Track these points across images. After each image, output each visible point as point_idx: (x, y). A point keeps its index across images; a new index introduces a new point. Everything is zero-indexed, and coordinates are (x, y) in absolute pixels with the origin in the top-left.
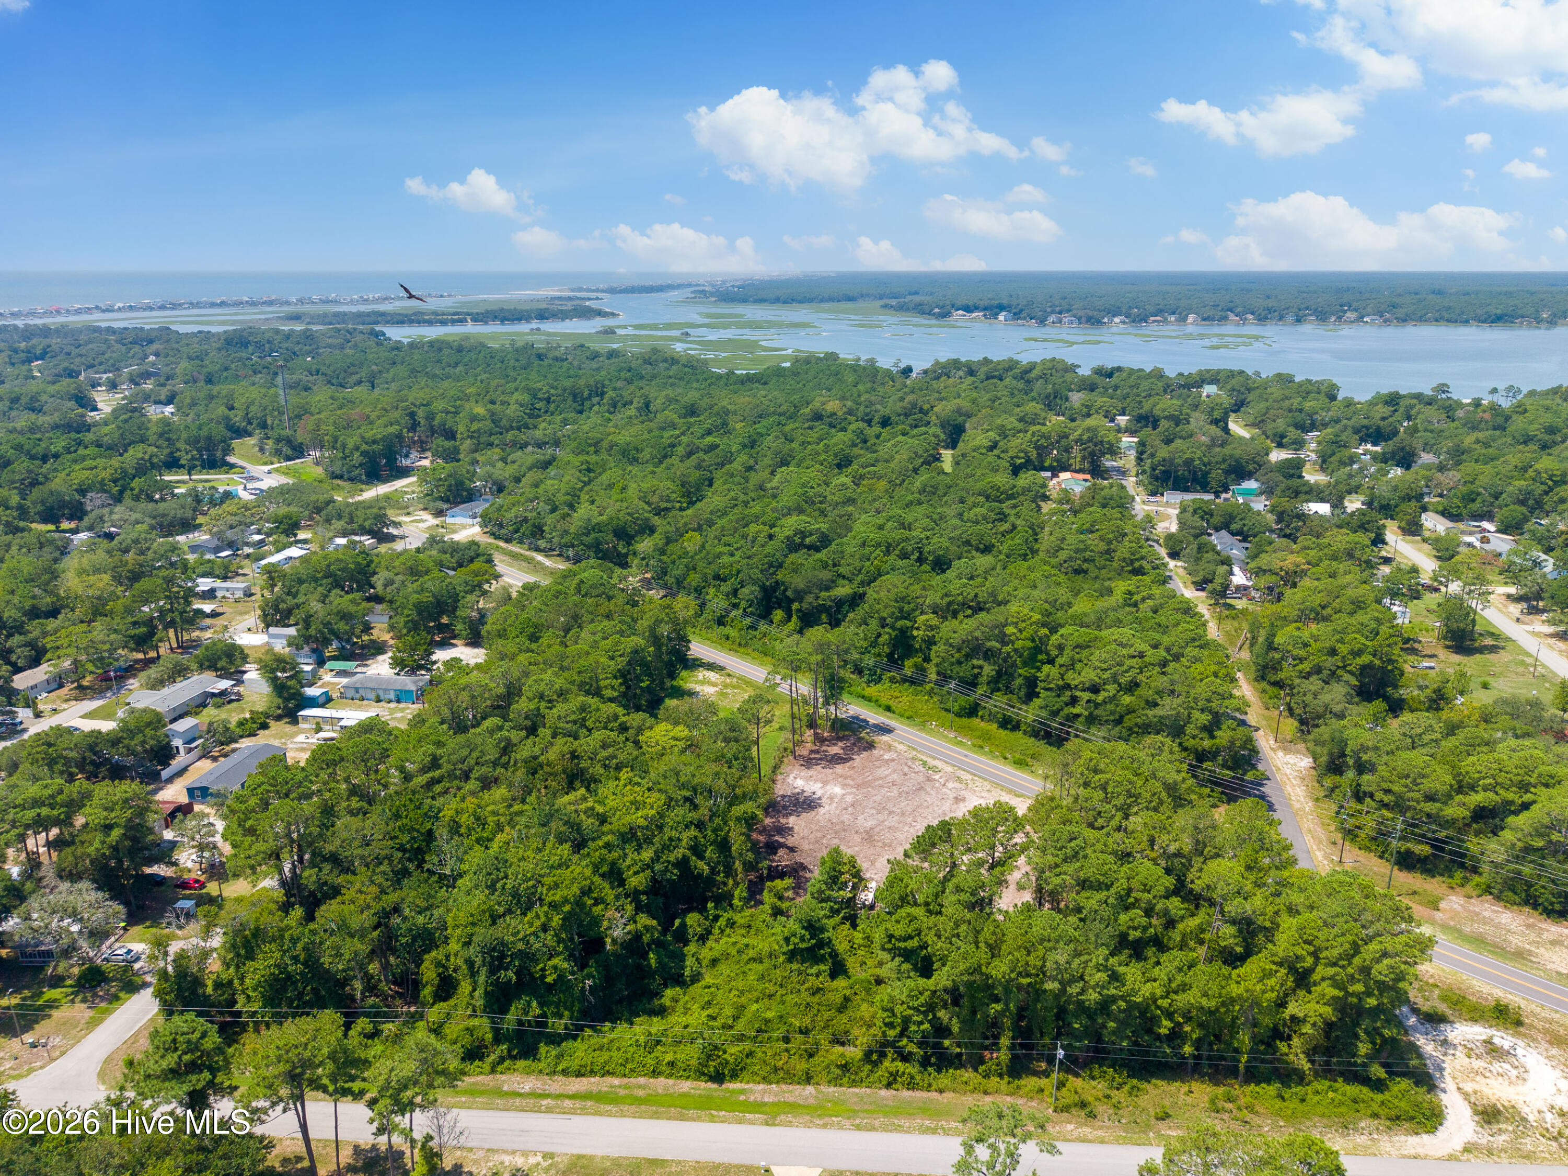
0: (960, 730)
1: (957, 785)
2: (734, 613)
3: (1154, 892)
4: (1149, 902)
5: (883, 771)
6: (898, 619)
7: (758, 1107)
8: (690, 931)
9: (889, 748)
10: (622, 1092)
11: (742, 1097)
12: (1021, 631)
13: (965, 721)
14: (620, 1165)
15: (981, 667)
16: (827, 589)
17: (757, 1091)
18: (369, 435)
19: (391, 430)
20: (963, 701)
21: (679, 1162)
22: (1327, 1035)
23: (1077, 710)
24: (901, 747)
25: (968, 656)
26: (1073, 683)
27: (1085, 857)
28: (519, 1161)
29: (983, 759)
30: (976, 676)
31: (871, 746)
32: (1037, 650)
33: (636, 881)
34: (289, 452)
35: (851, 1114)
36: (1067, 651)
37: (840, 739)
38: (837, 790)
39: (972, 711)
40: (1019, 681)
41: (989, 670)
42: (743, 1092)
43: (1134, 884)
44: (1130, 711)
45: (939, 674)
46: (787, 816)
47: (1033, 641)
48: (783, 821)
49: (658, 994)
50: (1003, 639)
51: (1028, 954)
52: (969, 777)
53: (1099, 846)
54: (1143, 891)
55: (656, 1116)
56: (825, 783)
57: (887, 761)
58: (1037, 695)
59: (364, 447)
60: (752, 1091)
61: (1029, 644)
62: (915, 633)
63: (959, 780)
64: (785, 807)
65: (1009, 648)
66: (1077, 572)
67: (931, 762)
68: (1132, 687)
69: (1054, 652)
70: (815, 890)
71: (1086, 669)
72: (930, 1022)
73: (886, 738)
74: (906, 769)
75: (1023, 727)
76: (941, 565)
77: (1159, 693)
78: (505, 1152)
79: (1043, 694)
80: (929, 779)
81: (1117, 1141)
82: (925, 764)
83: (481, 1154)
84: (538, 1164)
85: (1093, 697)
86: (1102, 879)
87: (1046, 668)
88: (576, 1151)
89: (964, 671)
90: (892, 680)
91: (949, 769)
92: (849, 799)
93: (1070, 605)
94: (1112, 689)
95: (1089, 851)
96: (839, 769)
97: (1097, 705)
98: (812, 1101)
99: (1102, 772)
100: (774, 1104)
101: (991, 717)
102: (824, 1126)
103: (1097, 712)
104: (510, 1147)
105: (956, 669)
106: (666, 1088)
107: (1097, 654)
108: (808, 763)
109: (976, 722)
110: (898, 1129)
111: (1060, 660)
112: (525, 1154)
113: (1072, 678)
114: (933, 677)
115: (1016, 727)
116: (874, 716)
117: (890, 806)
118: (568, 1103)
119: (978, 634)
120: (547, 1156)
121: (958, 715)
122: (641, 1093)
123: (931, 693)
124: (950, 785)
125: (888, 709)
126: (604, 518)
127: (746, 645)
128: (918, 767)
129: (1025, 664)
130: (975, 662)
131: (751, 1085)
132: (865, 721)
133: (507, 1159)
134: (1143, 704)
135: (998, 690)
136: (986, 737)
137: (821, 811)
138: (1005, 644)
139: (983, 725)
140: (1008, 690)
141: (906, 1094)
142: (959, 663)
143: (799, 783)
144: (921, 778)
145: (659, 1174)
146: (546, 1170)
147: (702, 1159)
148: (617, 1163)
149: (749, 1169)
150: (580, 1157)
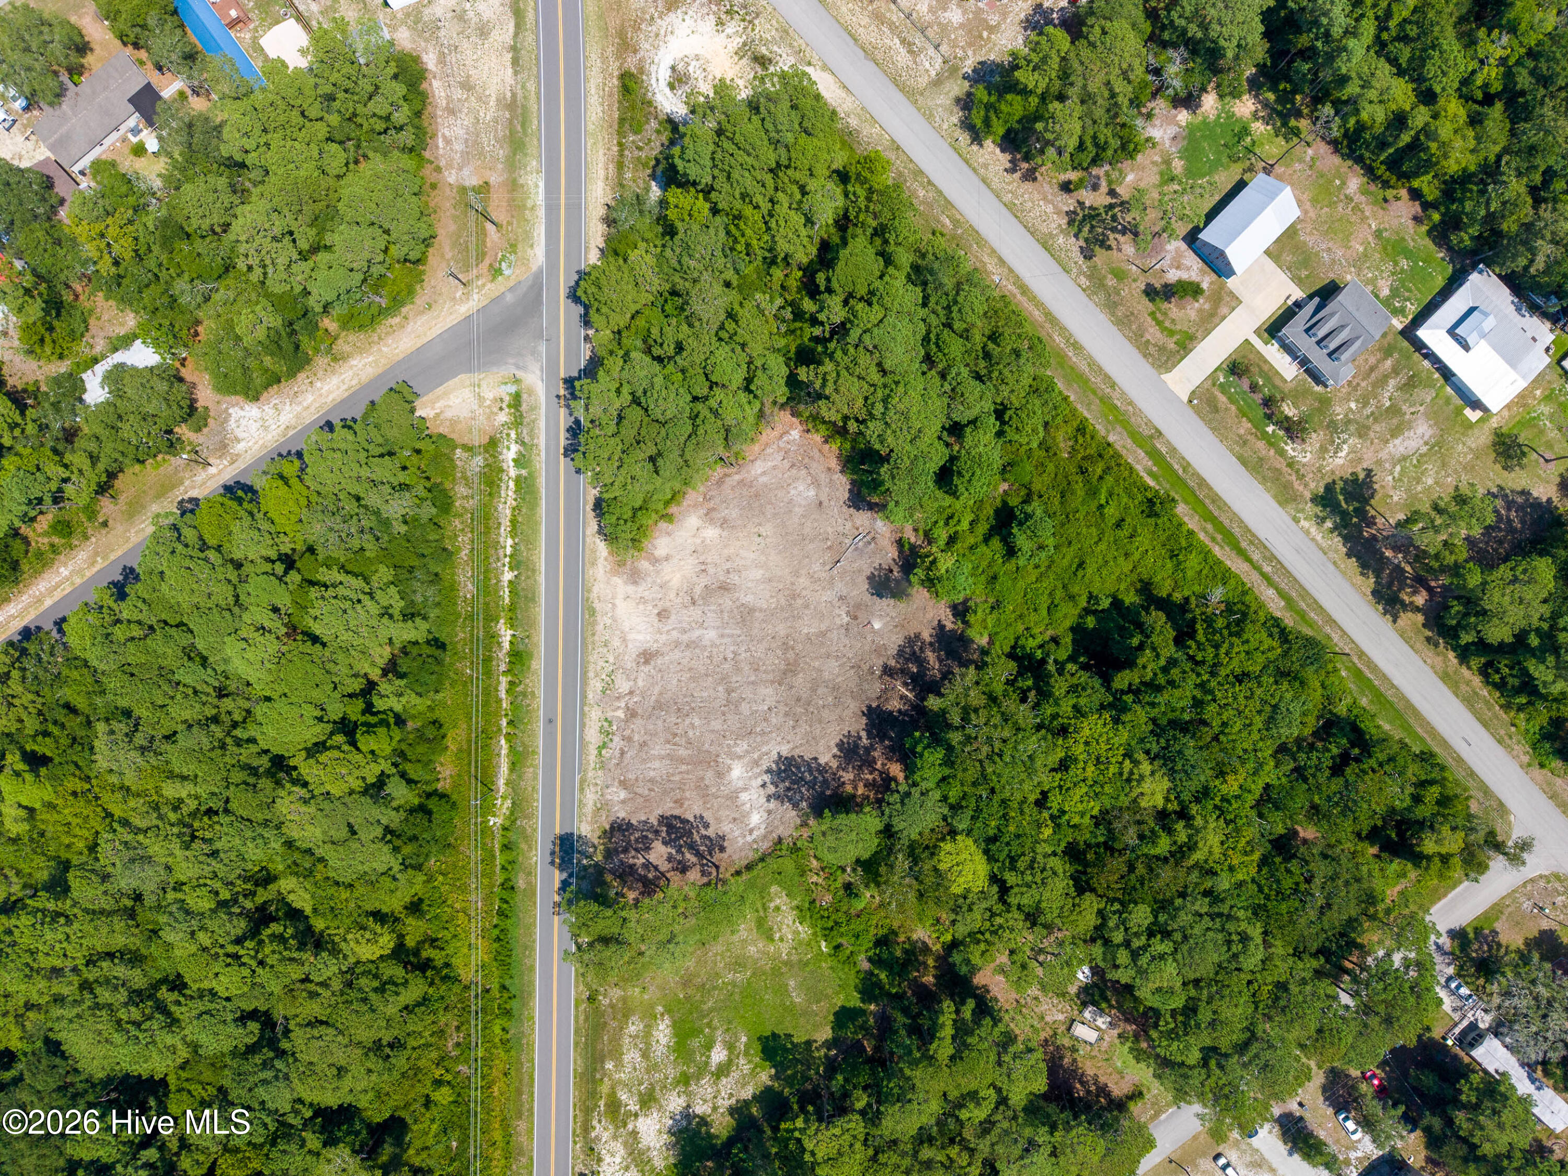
5: (656, 770)
7: (1154, 454)
9: (601, 809)
10: (1219, 537)
11: (1155, 469)
21: (1231, 450)
24: (589, 799)
28: (1313, 530)
29: (540, 700)
31: (615, 829)
35: (1105, 400)
37: (629, 871)
38: (736, 772)
42: (1150, 473)
46: (824, 770)
48: (834, 764)
55: (1216, 499)
56: (733, 797)
57: (632, 785)
64: (812, 785)
67: (595, 742)
73: (583, 830)
74: (631, 754)
78: (1317, 544)
80: (632, 714)
82: (604, 746)
83: (1331, 555)
88: (1280, 509)
91: (594, 716)
92: (741, 747)
96: (693, 811)
98: (1119, 429)
100: (1141, 447)
102: (1131, 403)
104: (1312, 546)
106: (1192, 517)
108: (710, 851)
109: (449, 782)
112: (1307, 532)
116: (543, 887)
118: (1256, 556)
120: (1296, 520)
122: (1209, 526)
131: (1142, 474)
132: (563, 887)
133: (1319, 538)
139: (448, 770)
143: (758, 817)
144: (637, 724)
145: (1247, 453)
146: (1303, 511)
147: (1217, 441)
148: (1263, 480)
149: (1198, 411)
150: (1280, 503)
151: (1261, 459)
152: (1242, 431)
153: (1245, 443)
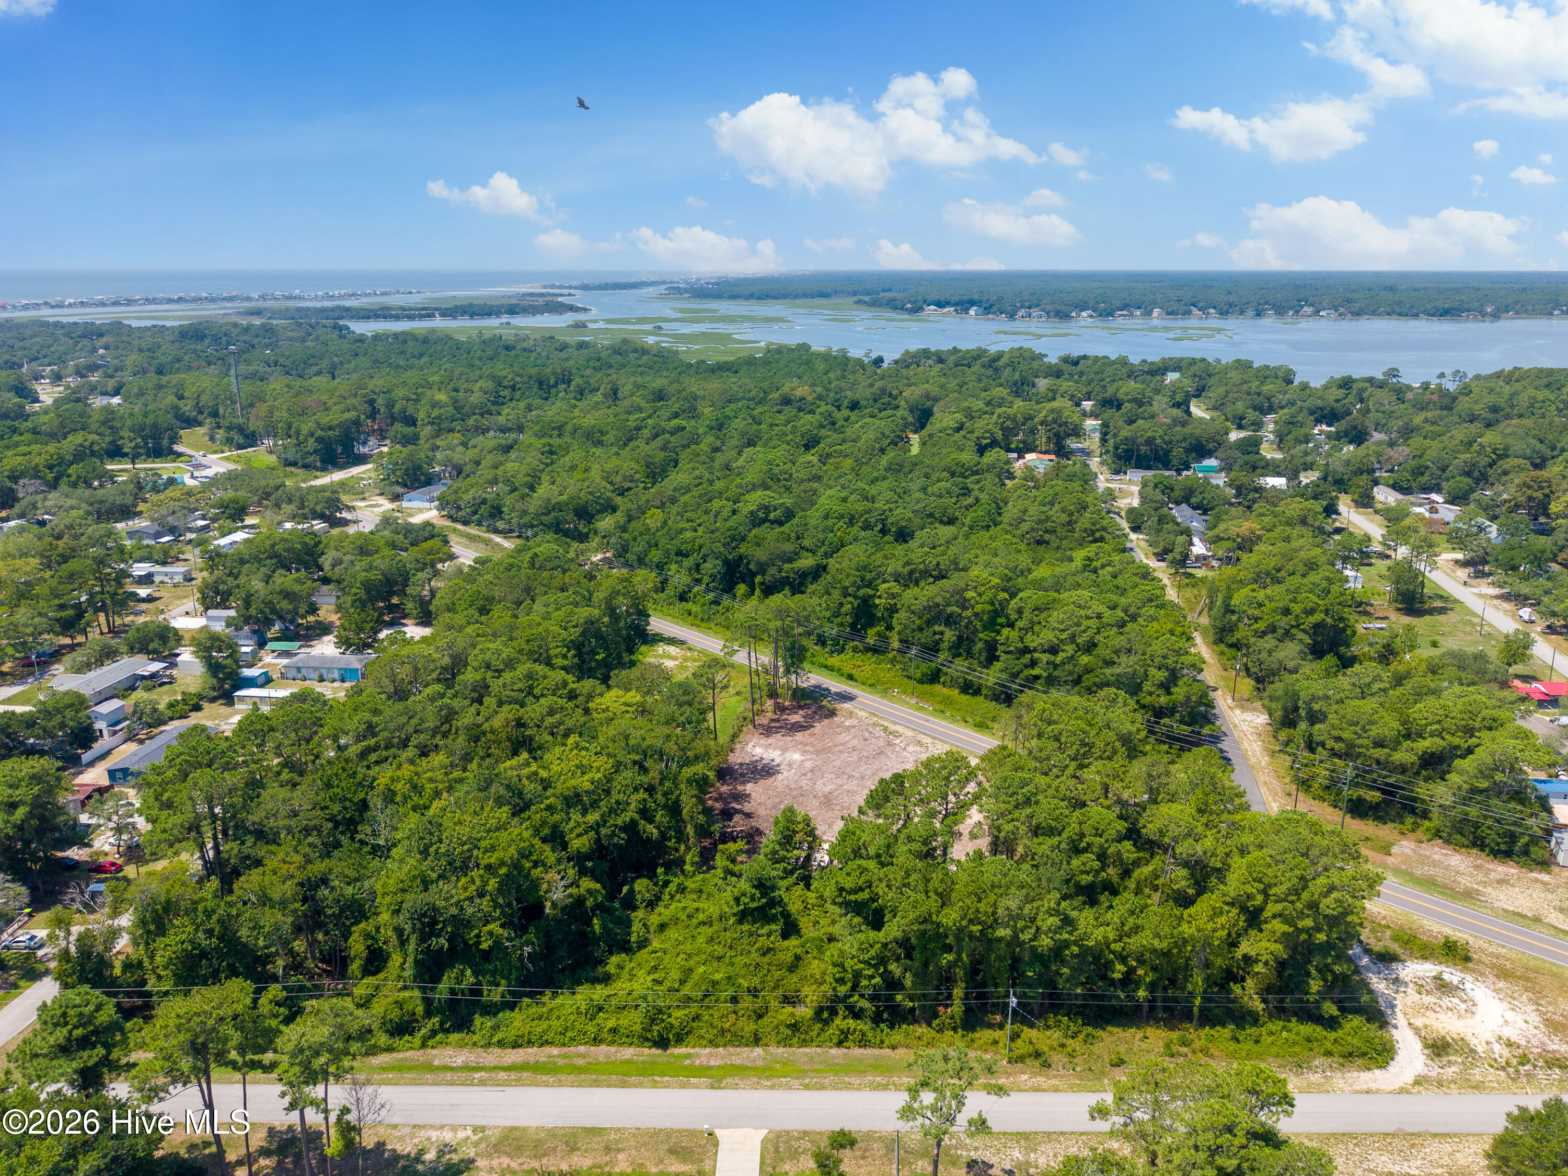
0: (921, 696)
1: (918, 749)
2: (696, 589)
3: (1106, 836)
4: (1101, 846)
5: (844, 737)
6: (859, 588)
7: (703, 1071)
8: (638, 897)
9: (851, 714)
10: (561, 1062)
11: (687, 1062)
12: (980, 595)
13: (927, 687)
14: (555, 1136)
15: (942, 633)
16: (790, 560)
17: (703, 1055)
18: (325, 420)
19: (347, 416)
20: (925, 668)
21: (618, 1130)
22: (1280, 974)
23: (1036, 671)
24: (862, 714)
25: (929, 623)
26: (1032, 645)
27: (1037, 803)
28: (448, 1136)
29: (944, 723)
30: (937, 643)
31: (832, 713)
32: (996, 613)
33: (579, 843)
34: (241, 441)
35: (800, 1074)
36: (1027, 614)
37: (800, 707)
38: (797, 757)
39: (934, 677)
40: (980, 645)
41: (950, 635)
42: (688, 1056)
43: (1087, 829)
44: (1088, 670)
45: (901, 641)
46: (744, 783)
47: (992, 604)
48: (740, 788)
49: (602, 962)
50: (964, 604)
51: (980, 901)
52: (929, 740)
53: (1051, 792)
54: (1096, 835)
55: (596, 1084)
57: (848, 728)
58: (997, 659)
59: (319, 433)
60: (697, 1056)
61: (989, 608)
62: (877, 601)
63: (920, 743)
64: (742, 775)
65: (968, 613)
66: (1039, 542)
67: (893, 727)
68: (1090, 647)
69: (1014, 616)
70: (768, 850)
71: (1045, 631)
72: (881, 975)
73: (847, 705)
74: (867, 735)
75: (984, 692)
76: (903, 536)
77: (1117, 652)
78: (432, 1127)
79: (1003, 657)
80: (889, 744)
81: (1072, 1089)
82: (885, 729)
83: (407, 1130)
84: (468, 1138)
85: (1052, 658)
86: (1053, 823)
87: (1005, 631)
88: (508, 1123)
89: (925, 637)
90: (855, 650)
91: (910, 733)
92: (808, 765)
93: (1030, 571)
94: (1070, 649)
95: (1040, 797)
96: (799, 736)
97: (1056, 666)
98: (760, 1063)
99: (1055, 723)
100: (720, 1067)
101: (953, 683)
102: (772, 1087)
103: (1056, 673)
104: (438, 1122)
105: (918, 635)
106: (607, 1056)
107: (1055, 617)
108: (768, 731)
109: (937, 688)
110: (849, 1087)
111: (1020, 624)
112: (454, 1128)
113: (1032, 641)
114: (896, 644)
115: (977, 692)
116: (835, 685)
117: (849, 770)
118: (502, 1075)
119: (939, 600)
120: (477, 1129)
121: (921, 682)
122: (580, 1062)
123: (893, 661)
124: (911, 749)
125: (851, 677)
126: (565, 497)
127: (709, 619)
128: (879, 732)
129: (985, 628)
130: (936, 628)
131: (696, 1050)
132: (827, 689)
133: (434, 1135)
134: (1100, 664)
135: (960, 655)
136: (948, 702)
137: (780, 777)
138: (964, 608)
139: (945, 690)
140: (970, 654)
141: (858, 1052)
142: (920, 629)
143: (758, 751)
144: (881, 743)
145: (597, 1142)
146: (476, 1144)
147: (643, 1125)
148: (552, 1133)
149: (692, 1133)
150: (513, 1129)
151: (573, 1149)
152: (621, 1156)
153: (608, 1149)
